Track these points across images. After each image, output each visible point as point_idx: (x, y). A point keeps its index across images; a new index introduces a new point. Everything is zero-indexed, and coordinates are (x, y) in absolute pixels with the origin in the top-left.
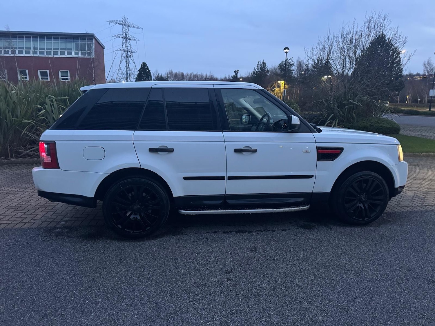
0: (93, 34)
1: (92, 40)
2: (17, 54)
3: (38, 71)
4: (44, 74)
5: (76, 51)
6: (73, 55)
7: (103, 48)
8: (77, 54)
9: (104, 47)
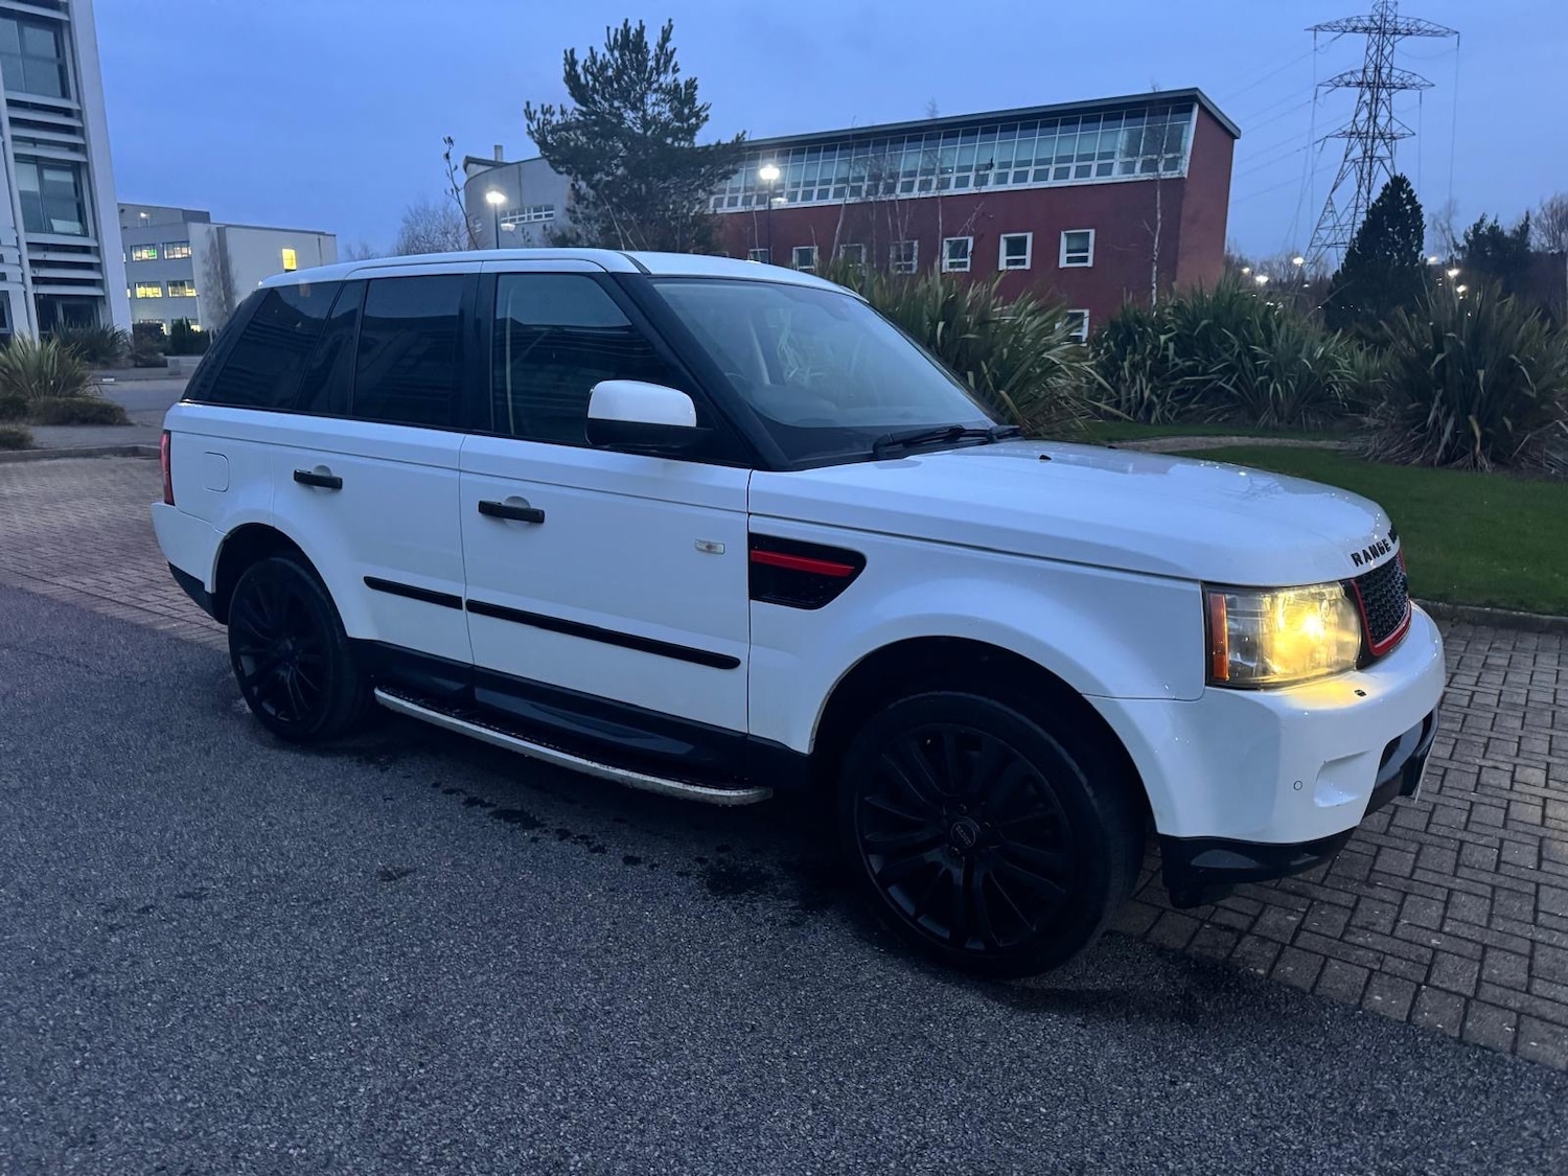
0: (1196, 89)
1: (1190, 110)
2: (952, 191)
3: (1002, 239)
4: (1016, 247)
5: (1129, 159)
6: (1117, 176)
7: (1231, 135)
8: (1128, 168)
9: (1235, 132)
